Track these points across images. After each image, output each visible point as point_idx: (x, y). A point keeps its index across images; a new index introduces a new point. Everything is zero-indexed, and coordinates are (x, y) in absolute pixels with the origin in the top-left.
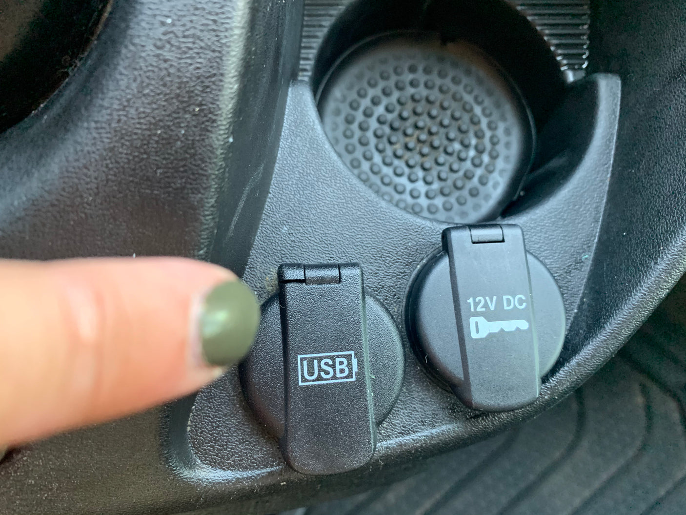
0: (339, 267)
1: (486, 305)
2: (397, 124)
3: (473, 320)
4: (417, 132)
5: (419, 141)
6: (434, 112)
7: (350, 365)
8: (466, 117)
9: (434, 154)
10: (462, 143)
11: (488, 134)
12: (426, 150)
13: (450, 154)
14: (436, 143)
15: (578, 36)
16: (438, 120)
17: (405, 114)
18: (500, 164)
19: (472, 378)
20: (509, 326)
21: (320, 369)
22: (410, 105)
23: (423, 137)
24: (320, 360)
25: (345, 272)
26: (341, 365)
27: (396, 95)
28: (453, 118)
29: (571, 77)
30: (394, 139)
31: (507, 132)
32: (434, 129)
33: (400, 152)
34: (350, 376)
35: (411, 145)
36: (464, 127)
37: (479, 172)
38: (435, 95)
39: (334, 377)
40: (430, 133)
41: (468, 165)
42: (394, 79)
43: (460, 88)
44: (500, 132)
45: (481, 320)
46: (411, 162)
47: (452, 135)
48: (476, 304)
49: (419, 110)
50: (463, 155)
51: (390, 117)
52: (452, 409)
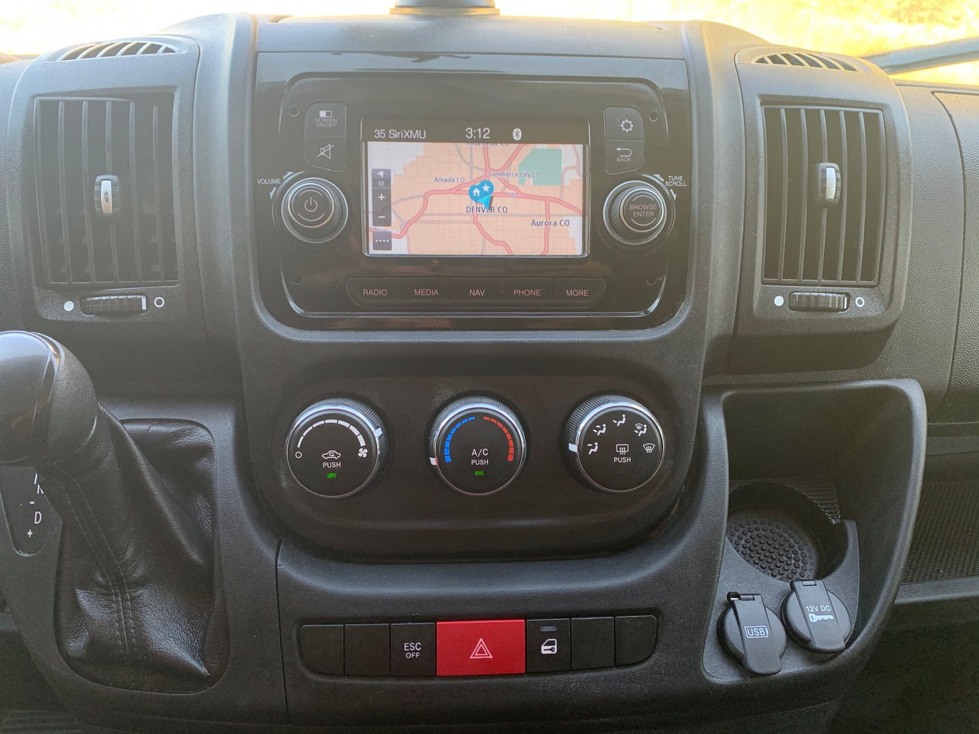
0: (753, 595)
1: (814, 609)
2: (752, 548)
3: (810, 615)
4: (763, 552)
5: (765, 556)
6: (770, 542)
7: (765, 631)
8: (787, 545)
9: (774, 562)
10: (787, 557)
11: (800, 552)
12: (770, 560)
13: (782, 562)
14: (774, 557)
15: (833, 504)
16: (773, 545)
17: (756, 544)
18: (808, 566)
19: (814, 635)
20: (826, 617)
21: (754, 632)
22: (757, 539)
23: (767, 554)
24: (753, 629)
25: (755, 596)
26: (762, 631)
27: (749, 534)
28: (780, 544)
29: (834, 522)
30: (752, 555)
31: (809, 550)
32: (772, 550)
33: (757, 561)
34: (766, 635)
35: (762, 558)
36: (786, 549)
37: (799, 570)
38: (769, 534)
39: (760, 635)
40: (771, 552)
41: (792, 567)
42: (747, 527)
43: (781, 530)
44: (805, 551)
45: (813, 615)
46: (764, 566)
47: (781, 553)
48: (810, 609)
49: (762, 541)
50: (789, 562)
51: (748, 545)
52: (810, 659)
